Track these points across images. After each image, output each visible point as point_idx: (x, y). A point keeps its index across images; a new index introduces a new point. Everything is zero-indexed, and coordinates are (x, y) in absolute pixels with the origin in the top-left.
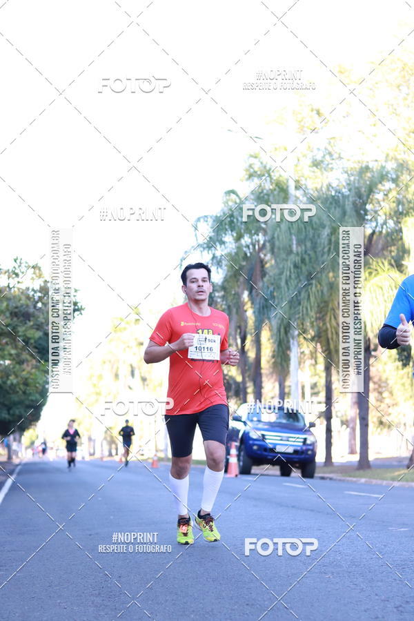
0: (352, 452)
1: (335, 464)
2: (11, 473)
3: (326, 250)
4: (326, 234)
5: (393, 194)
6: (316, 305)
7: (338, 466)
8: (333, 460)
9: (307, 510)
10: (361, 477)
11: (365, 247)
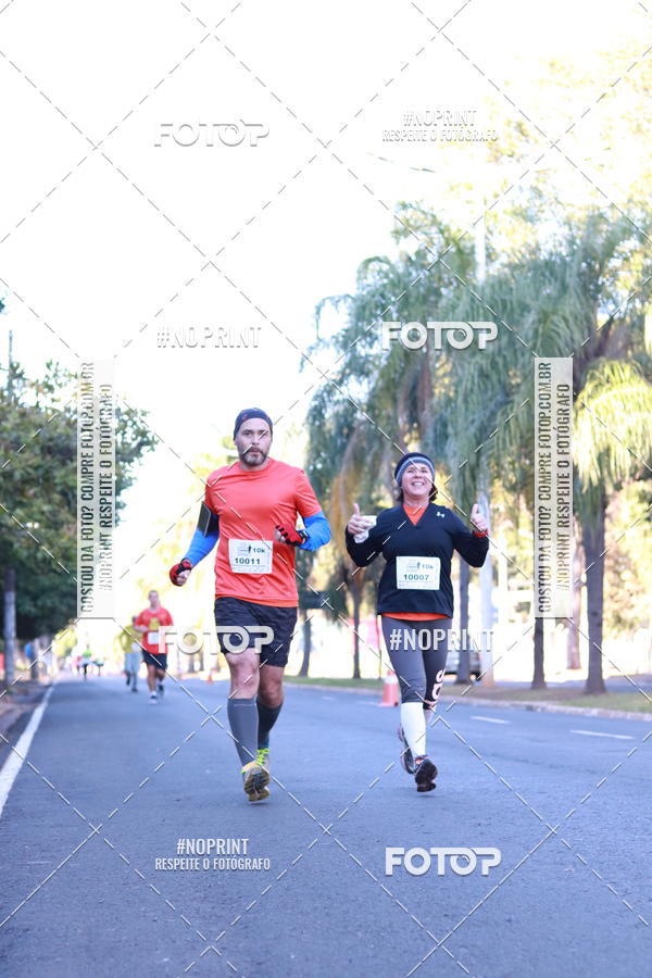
0: (574, 666)
1: (549, 686)
4: (530, 320)
5: (637, 258)
6: (519, 435)
7: (554, 689)
8: (547, 679)
9: (516, 760)
10: (592, 706)
11: (597, 344)
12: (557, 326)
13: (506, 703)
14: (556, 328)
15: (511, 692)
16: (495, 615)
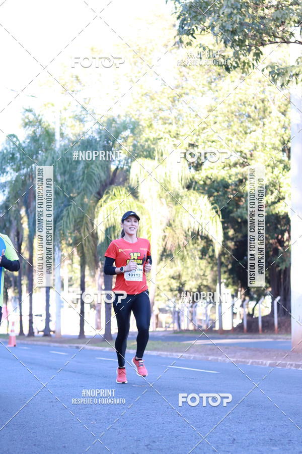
0: (98, 328)
1: (86, 337)
3: (81, 178)
4: (81, 167)
5: (130, 140)
6: (73, 220)
7: (88, 339)
8: (85, 334)
10: (106, 346)
11: (111, 178)
12: (93, 170)
13: (67, 345)
15: (69, 340)
16: (62, 304)
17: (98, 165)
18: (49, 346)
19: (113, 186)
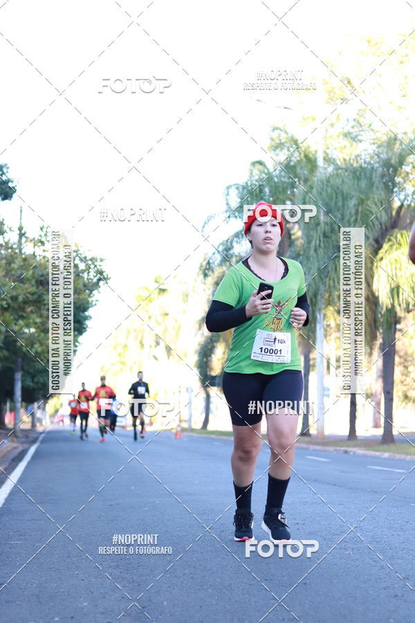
0: (376, 426)
1: (359, 438)
2: (34, 441)
3: (353, 218)
4: (353, 204)
7: (361, 440)
8: (357, 434)
9: (329, 484)
10: (384, 451)
11: (393, 220)
12: (370, 207)
13: (331, 449)
14: (370, 209)
15: (334, 441)
16: (326, 393)
17: (376, 201)
18: (307, 449)
19: (396, 230)
